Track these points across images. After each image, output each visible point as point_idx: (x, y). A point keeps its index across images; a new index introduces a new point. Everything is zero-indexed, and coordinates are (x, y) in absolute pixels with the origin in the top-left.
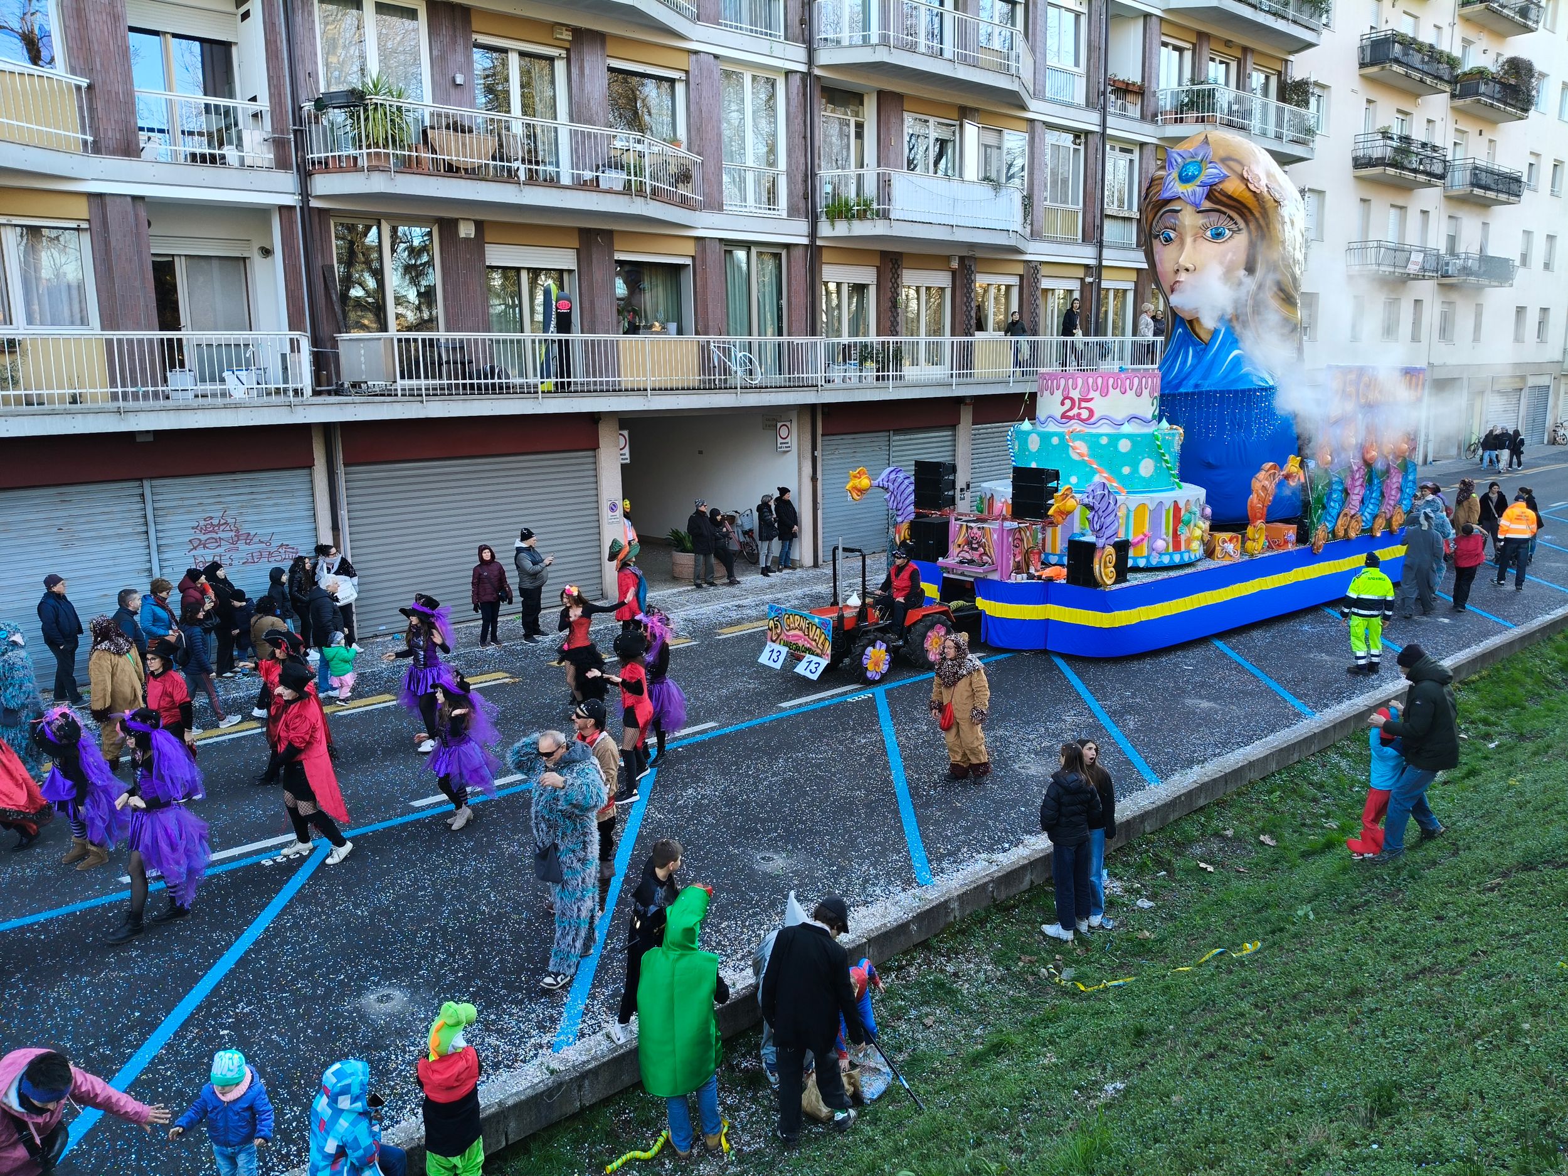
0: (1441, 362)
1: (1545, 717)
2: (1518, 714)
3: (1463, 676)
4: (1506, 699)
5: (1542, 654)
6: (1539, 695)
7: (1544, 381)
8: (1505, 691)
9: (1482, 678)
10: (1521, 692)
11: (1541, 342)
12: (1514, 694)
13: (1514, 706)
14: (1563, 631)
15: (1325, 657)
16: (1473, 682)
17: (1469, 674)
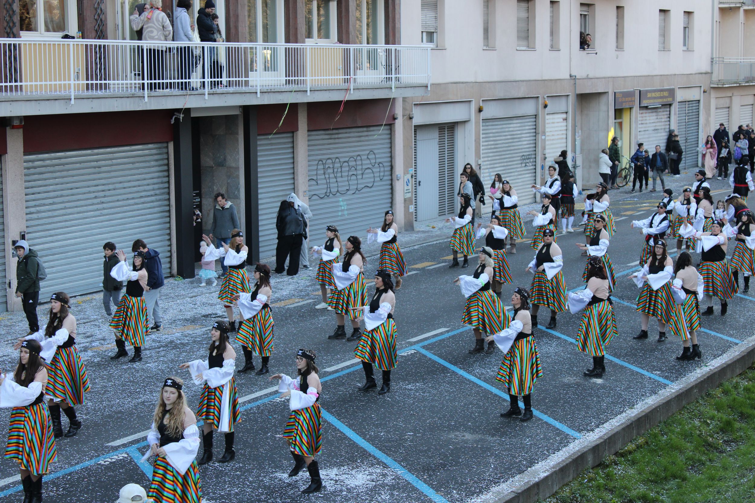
0: (584, 76)
1: (706, 487)
2: (679, 487)
3: (619, 446)
4: (665, 470)
5: (701, 414)
6: (699, 461)
7: (694, 94)
8: (664, 461)
9: (639, 447)
10: (680, 459)
11: (688, 50)
12: (673, 463)
13: (674, 477)
14: (721, 385)
15: (468, 436)
16: (630, 453)
17: (625, 444)
